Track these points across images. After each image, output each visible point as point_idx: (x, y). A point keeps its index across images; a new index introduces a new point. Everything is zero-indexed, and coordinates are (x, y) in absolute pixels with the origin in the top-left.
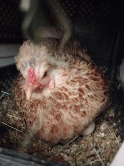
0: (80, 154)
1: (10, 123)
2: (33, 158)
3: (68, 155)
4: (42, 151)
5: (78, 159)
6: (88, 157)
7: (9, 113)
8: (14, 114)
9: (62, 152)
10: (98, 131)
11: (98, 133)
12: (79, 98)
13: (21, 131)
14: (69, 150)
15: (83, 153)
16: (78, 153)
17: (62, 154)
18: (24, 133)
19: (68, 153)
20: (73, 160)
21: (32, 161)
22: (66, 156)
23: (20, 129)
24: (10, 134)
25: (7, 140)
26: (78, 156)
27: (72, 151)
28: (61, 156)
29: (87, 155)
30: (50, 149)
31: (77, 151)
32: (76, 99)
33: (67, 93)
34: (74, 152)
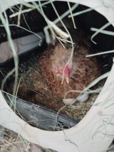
0: (76, 112)
1: (35, 89)
2: (53, 111)
3: (69, 112)
4: (55, 108)
5: (75, 115)
6: (81, 115)
7: (34, 82)
8: (37, 84)
9: (66, 110)
10: (90, 101)
11: (90, 102)
12: (85, 76)
13: (43, 95)
14: (70, 110)
15: (78, 113)
16: (75, 112)
17: (66, 111)
18: (44, 97)
19: (69, 111)
20: (72, 115)
21: (53, 112)
22: (68, 112)
23: (41, 94)
24: (36, 96)
25: (34, 100)
26: (75, 114)
27: (72, 111)
28: (65, 112)
29: (80, 114)
30: (59, 107)
31: (75, 111)
32: (84, 77)
33: (79, 74)
34: (73, 111)
